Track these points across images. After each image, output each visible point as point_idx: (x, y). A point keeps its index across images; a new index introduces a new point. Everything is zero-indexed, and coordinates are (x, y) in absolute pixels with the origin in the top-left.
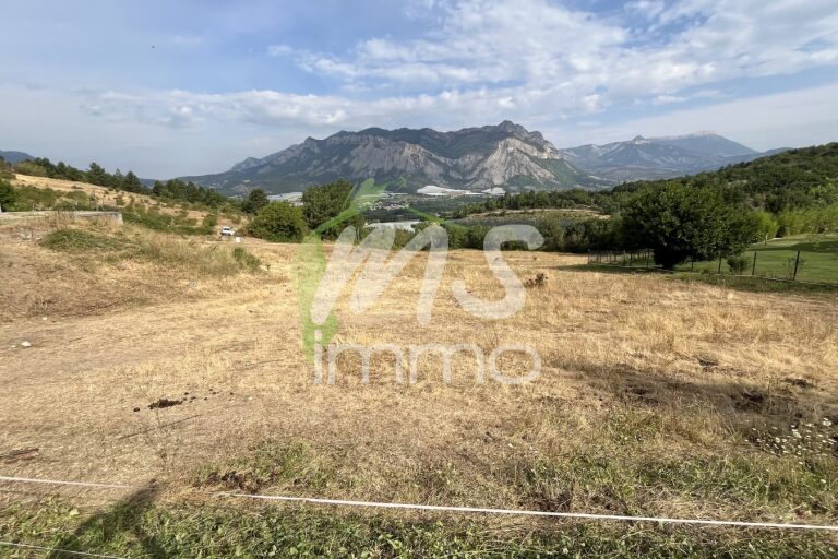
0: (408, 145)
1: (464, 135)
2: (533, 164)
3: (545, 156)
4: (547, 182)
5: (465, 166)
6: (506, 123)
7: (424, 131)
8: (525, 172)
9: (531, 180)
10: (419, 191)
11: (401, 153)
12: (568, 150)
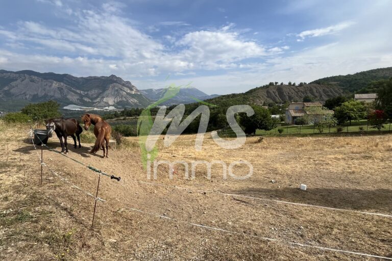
0: (55, 82)
1: (90, 79)
2: (128, 96)
3: (133, 93)
4: (135, 104)
5: (92, 95)
6: (113, 76)
7: (65, 75)
8: (124, 99)
9: (128, 103)
10: (65, 108)
11: (50, 86)
12: (143, 90)
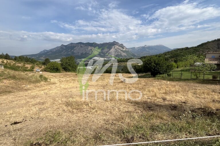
0: (89, 47)
1: (104, 44)
2: (121, 52)
3: (124, 50)
4: (125, 56)
5: (104, 52)
6: (114, 42)
7: (93, 43)
8: (119, 53)
9: (121, 56)
10: (93, 58)
11: (88, 49)
12: (130, 48)
